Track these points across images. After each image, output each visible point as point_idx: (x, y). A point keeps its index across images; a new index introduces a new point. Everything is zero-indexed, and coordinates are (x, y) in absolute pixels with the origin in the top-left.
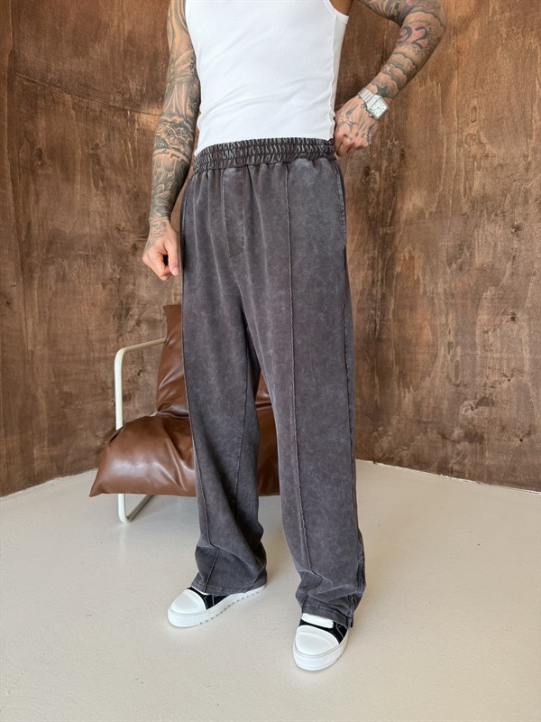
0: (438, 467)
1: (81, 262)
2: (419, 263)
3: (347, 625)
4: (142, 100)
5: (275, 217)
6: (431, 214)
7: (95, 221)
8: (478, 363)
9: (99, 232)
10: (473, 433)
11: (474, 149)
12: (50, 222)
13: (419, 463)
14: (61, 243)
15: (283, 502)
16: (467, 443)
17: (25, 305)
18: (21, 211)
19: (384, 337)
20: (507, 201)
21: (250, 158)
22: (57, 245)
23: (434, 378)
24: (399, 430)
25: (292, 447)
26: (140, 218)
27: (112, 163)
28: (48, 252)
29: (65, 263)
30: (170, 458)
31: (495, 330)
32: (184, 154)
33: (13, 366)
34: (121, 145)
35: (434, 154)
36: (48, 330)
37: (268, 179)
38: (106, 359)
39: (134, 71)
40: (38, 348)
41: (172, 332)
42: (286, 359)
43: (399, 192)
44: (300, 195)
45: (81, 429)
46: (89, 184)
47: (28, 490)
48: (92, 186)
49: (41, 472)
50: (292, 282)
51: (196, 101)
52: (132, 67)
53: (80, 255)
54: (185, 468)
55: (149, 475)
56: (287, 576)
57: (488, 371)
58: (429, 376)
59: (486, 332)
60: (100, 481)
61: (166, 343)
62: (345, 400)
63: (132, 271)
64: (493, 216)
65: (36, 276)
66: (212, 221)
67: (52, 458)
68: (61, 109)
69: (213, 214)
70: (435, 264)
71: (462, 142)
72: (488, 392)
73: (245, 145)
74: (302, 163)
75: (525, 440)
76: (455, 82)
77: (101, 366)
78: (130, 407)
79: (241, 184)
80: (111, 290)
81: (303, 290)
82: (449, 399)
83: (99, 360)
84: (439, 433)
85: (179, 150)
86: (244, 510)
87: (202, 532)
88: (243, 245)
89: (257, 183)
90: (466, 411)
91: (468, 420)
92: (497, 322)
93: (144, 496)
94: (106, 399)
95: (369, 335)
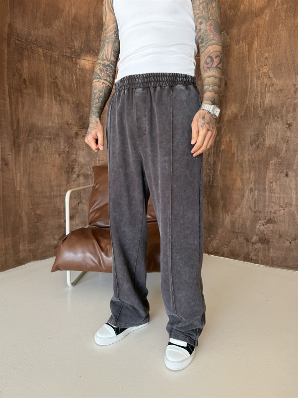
0: (244, 257)
1: (47, 142)
2: (234, 144)
3: (195, 345)
4: (81, 52)
5: (165, 116)
6: (241, 117)
7: (55, 119)
8: (267, 200)
9: (57, 125)
10: (264, 238)
11: (266, 81)
12: (30, 119)
13: (233, 255)
14: (36, 131)
15: (162, 276)
16: (260, 244)
17: (15, 166)
18: (14, 113)
19: (215, 185)
20: (284, 110)
21: (151, 83)
22: (34, 132)
23: (242, 208)
24: (222, 237)
25: (168, 245)
26: (80, 118)
27: (64, 87)
28: (29, 136)
29: (38, 142)
30: (96, 251)
31: (276, 181)
32: (109, 82)
33: (9, 199)
34: (69, 77)
35: (244, 84)
36: (29, 179)
37: (161, 95)
38: (60, 196)
39: (77, 36)
40: (23, 189)
41: (97, 182)
42: (167, 195)
43: (224, 104)
44: (178, 105)
45: (46, 235)
46: (51, 98)
47: (17, 268)
48: (53, 99)
49: (24, 258)
50: (172, 153)
51: (117, 53)
52: (76, 33)
53: (47, 138)
54: (104, 256)
55: (84, 261)
56: (161, 317)
57: (272, 204)
58: (240, 207)
59: (272, 183)
60: (57, 263)
61: (94, 187)
62: (198, 220)
63: (75, 147)
64: (276, 118)
65: (22, 149)
66: (127, 118)
67: (30, 251)
68: (36, 57)
69: (128, 114)
70: (243, 144)
71: (259, 77)
72: (272, 216)
73: (148, 76)
74: (180, 87)
75: (293, 243)
76: (256, 43)
77: (58, 200)
78: (74, 223)
79: (146, 97)
80: (63, 157)
81: (178, 157)
82: (250, 220)
83: (56, 196)
84: (244, 238)
85: (106, 80)
86: (139, 280)
87: (114, 293)
88: (146, 131)
89: (154, 97)
90: (260, 226)
91: (261, 231)
92: (278, 177)
93: (81, 272)
94: (60, 218)
95: (206, 184)
